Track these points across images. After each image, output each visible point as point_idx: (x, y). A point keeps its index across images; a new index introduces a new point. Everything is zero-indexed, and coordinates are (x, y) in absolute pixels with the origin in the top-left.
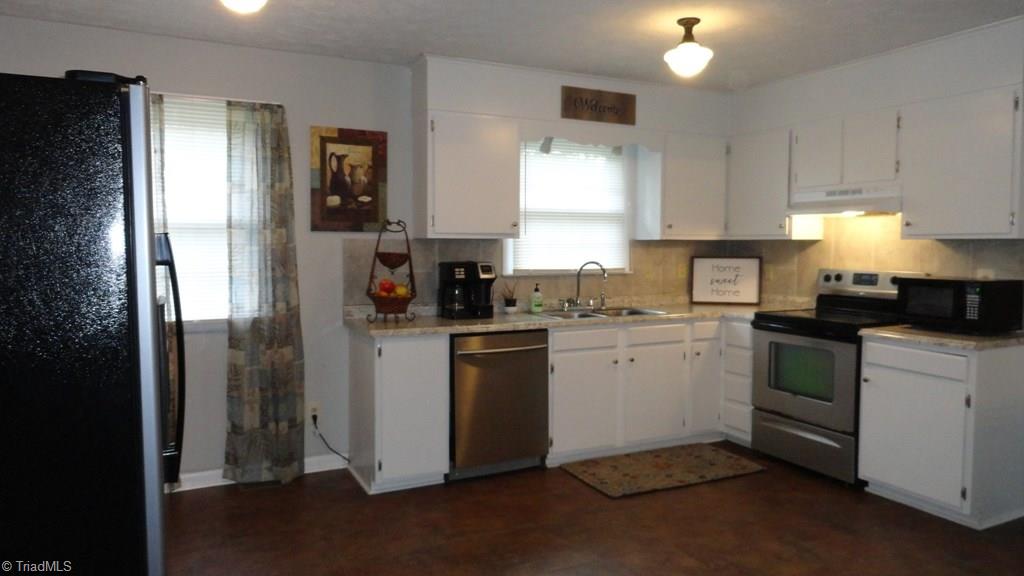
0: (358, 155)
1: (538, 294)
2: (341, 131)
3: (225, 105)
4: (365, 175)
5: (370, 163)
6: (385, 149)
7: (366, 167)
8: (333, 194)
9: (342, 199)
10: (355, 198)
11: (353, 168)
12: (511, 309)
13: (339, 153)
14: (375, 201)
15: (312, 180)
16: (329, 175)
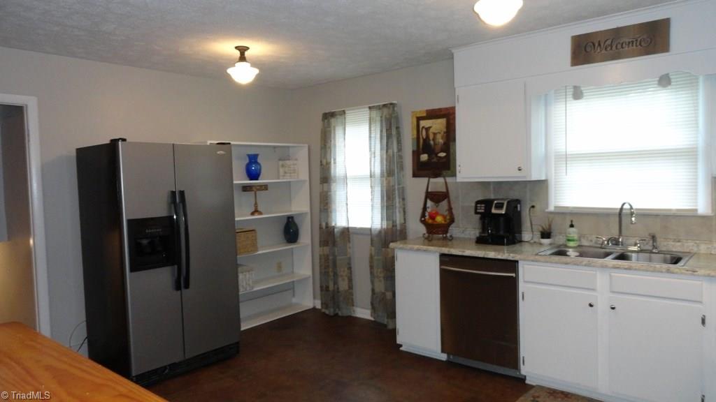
0: (438, 125)
1: (573, 230)
2: (428, 111)
3: (368, 109)
4: (442, 138)
5: (445, 130)
6: (454, 119)
7: (442, 133)
8: (424, 153)
9: (429, 156)
10: (436, 154)
11: (435, 134)
12: (546, 241)
13: (427, 126)
14: (448, 157)
15: (413, 146)
16: (421, 141)
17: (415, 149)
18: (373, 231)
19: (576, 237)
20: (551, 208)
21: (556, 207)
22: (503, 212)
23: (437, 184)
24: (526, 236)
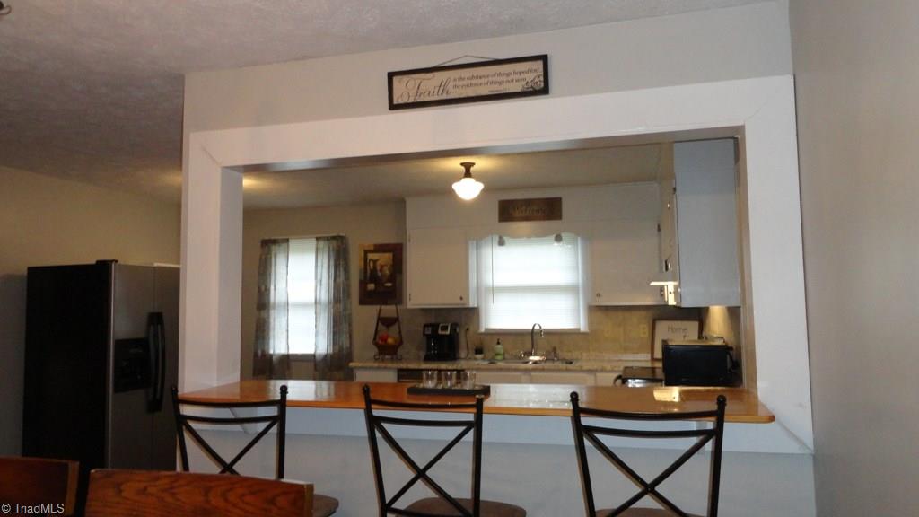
0: (384, 259)
1: (499, 346)
2: (375, 246)
3: (315, 239)
4: (389, 269)
6: (402, 254)
7: (389, 265)
8: (371, 282)
9: (376, 285)
10: (383, 285)
11: (382, 267)
12: (479, 356)
13: (374, 259)
14: (394, 286)
15: (360, 276)
16: (369, 272)
17: (363, 278)
18: (317, 356)
19: (502, 352)
20: (482, 330)
21: (486, 329)
22: (448, 332)
23: (389, 310)
24: (463, 354)
